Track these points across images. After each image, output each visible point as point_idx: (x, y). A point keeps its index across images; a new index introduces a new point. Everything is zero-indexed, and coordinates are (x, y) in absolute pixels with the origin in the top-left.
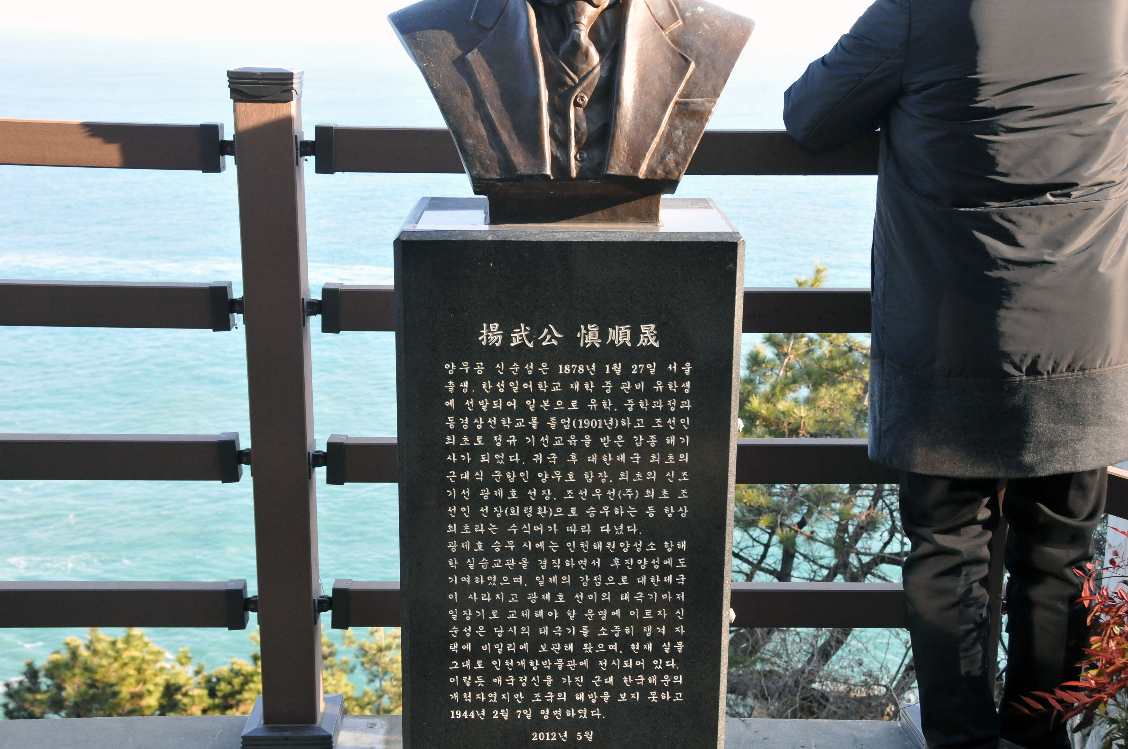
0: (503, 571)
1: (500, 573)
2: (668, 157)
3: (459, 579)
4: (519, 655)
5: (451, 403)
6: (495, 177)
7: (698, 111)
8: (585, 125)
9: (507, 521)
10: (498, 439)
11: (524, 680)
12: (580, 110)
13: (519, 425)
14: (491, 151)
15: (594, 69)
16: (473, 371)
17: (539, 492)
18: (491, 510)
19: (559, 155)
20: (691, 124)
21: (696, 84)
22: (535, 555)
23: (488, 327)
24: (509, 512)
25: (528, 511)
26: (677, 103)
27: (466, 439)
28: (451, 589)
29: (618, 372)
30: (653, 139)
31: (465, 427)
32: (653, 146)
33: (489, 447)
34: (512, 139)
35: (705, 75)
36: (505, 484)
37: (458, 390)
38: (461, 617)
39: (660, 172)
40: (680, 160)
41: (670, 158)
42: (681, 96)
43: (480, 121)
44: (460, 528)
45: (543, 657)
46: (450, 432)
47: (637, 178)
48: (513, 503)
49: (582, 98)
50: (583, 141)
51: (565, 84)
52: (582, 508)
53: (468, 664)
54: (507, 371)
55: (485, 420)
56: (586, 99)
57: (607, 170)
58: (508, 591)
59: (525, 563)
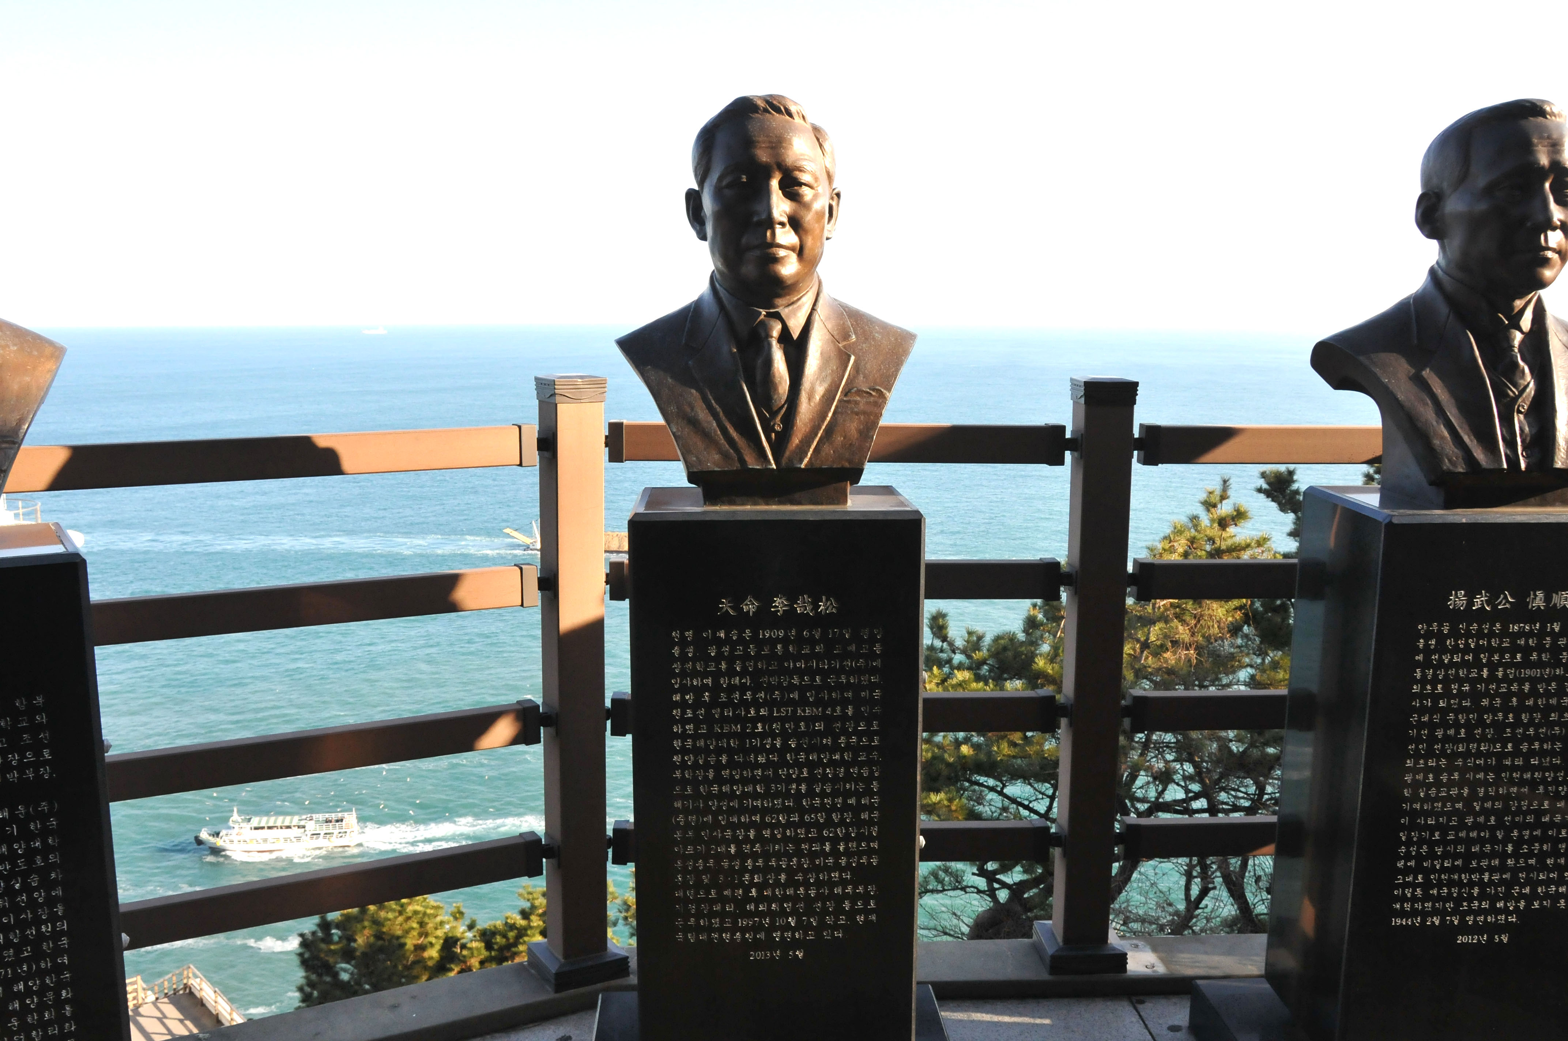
0: (1449, 798)
1: (1443, 800)
3: (1411, 806)
4: (1453, 869)
5: (1420, 658)
6: (1461, 470)
9: (1456, 755)
10: (1454, 687)
11: (1455, 891)
12: (1522, 417)
13: (1474, 675)
14: (1456, 450)
15: (1529, 384)
16: (1440, 631)
17: (1483, 731)
18: (1443, 746)
19: (1511, 454)
22: (1474, 785)
23: (1456, 594)
24: (1458, 748)
25: (1473, 746)
27: (1429, 687)
28: (1405, 813)
29: (1557, 630)
31: (1429, 677)
33: (1447, 694)
34: (1471, 441)
36: (1457, 725)
37: (1427, 645)
38: (1409, 838)
43: (1442, 426)
44: (1416, 763)
45: (1472, 871)
46: (1417, 682)
48: (1462, 740)
49: (1523, 407)
50: (1528, 441)
51: (1509, 396)
52: (1517, 744)
53: (1410, 879)
54: (1468, 631)
55: (1446, 671)
57: (1552, 464)
58: (1449, 815)
59: (1466, 792)
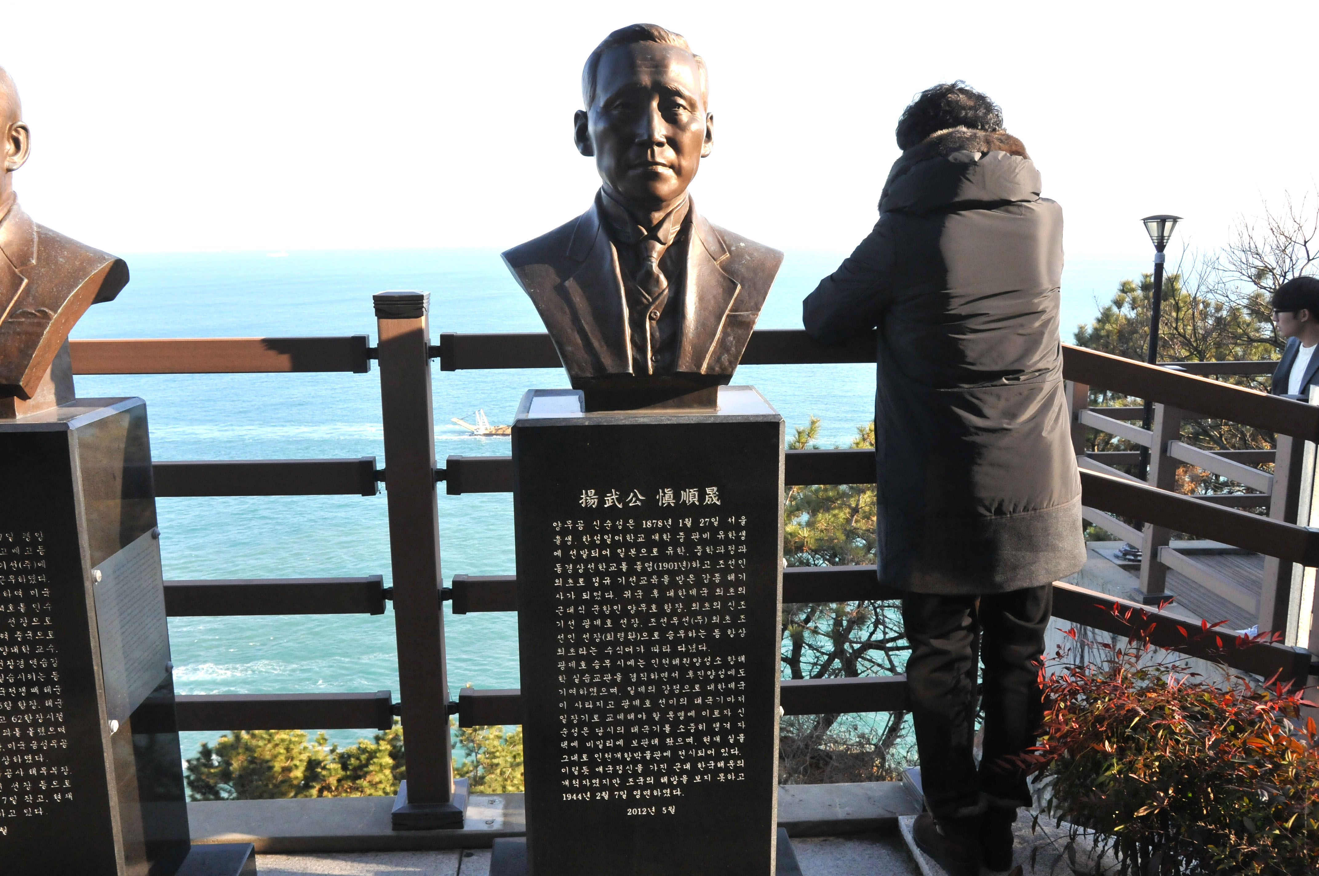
0: (602, 684)
1: (600, 685)
2: (723, 357)
3: (567, 691)
4: (616, 749)
5: (558, 553)
6: (589, 375)
7: (745, 322)
8: (658, 334)
9: (603, 645)
10: (596, 581)
11: (620, 769)
12: (654, 322)
13: (612, 569)
14: (586, 356)
15: (664, 290)
16: (575, 528)
17: (629, 621)
18: (591, 636)
19: (638, 357)
20: (740, 332)
21: (742, 301)
22: (627, 671)
23: (587, 493)
24: (606, 637)
25: (621, 635)
26: (728, 316)
27: (570, 581)
28: (562, 699)
29: (689, 525)
30: (711, 344)
31: (570, 572)
32: (712, 349)
33: (589, 587)
34: (602, 347)
35: (749, 294)
36: (603, 616)
37: (564, 542)
38: (570, 721)
39: (717, 369)
40: (732, 359)
41: (725, 358)
42: (731, 311)
43: (576, 333)
44: (567, 651)
45: (635, 750)
46: (558, 576)
47: (700, 374)
48: (609, 630)
49: (655, 313)
50: (658, 346)
51: (642, 303)
52: (663, 632)
53: (576, 757)
54: (602, 527)
55: (586, 566)
56: (658, 314)
57: (677, 368)
58: (606, 699)
59: (619, 677)
